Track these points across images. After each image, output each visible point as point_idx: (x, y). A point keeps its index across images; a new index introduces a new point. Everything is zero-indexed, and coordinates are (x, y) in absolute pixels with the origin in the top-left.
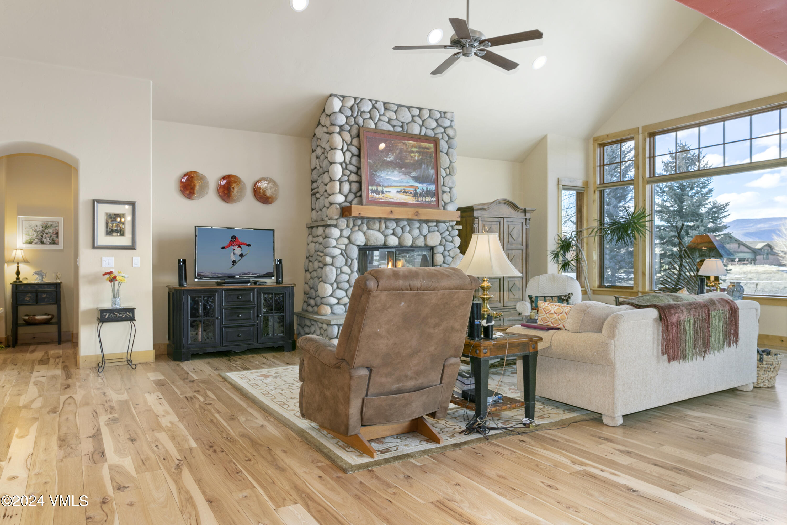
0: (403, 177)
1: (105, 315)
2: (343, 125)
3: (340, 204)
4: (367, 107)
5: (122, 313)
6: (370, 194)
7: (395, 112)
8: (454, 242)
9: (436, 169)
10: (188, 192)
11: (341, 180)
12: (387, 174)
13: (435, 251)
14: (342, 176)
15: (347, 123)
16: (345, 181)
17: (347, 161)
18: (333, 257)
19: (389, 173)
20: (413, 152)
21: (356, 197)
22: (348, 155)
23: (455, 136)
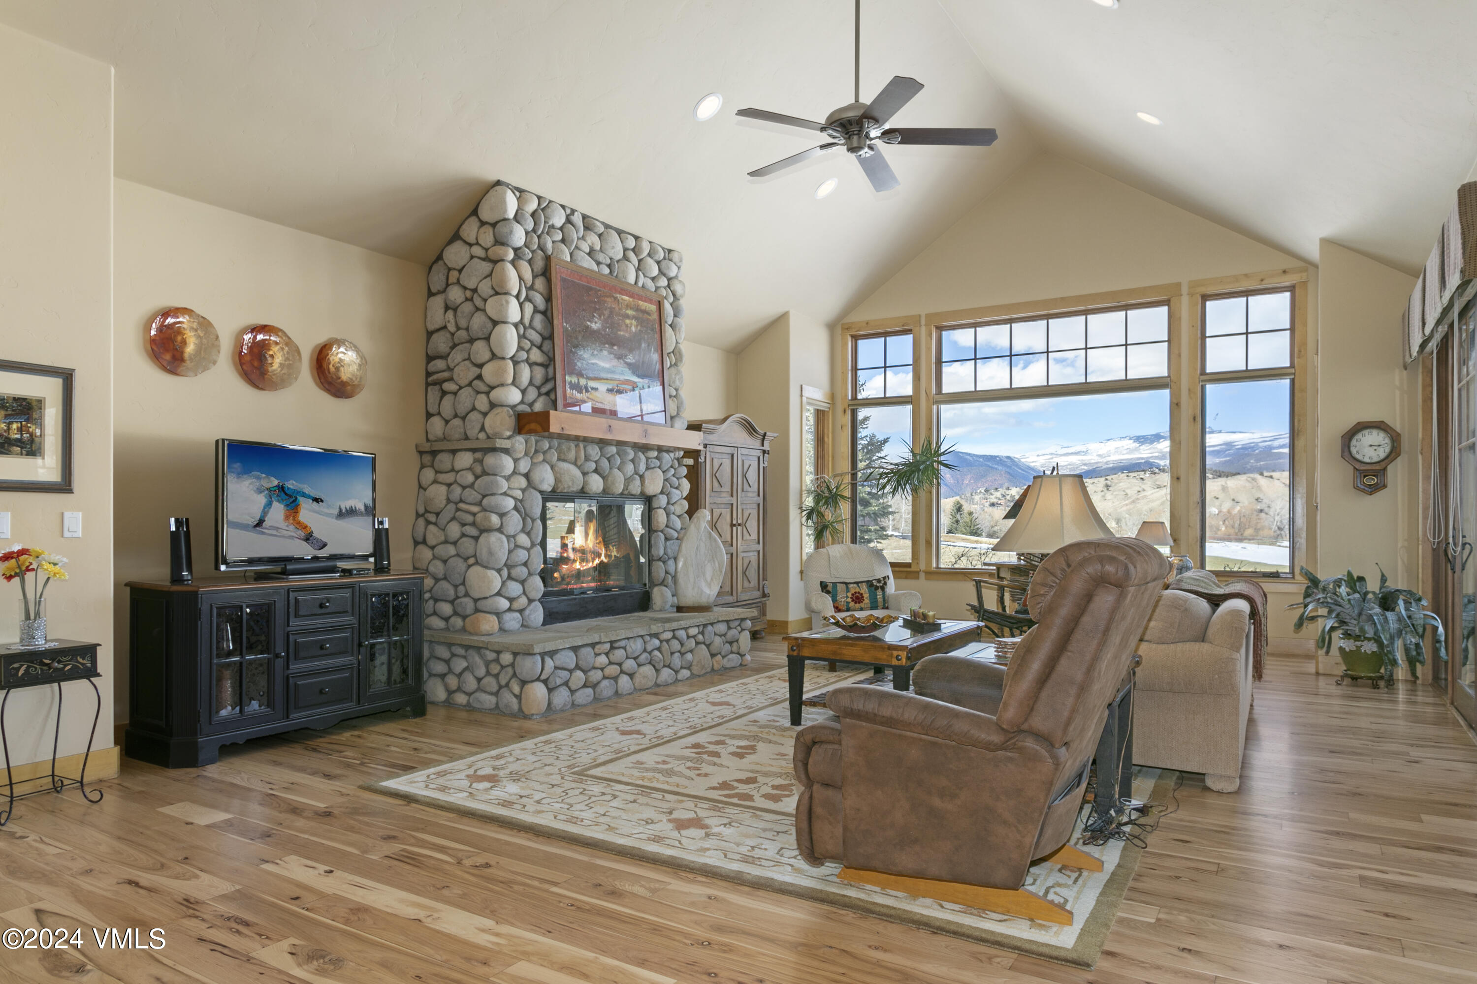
0: (615, 362)
1: (19, 668)
2: (520, 248)
3: (513, 407)
4: (558, 219)
5: (64, 659)
6: (568, 390)
7: (600, 236)
8: (680, 488)
9: (660, 352)
10: (168, 357)
11: (515, 359)
12: (593, 355)
13: (655, 505)
14: (517, 351)
15: (526, 245)
16: (522, 361)
17: (527, 321)
18: (502, 515)
19: (596, 352)
20: (627, 317)
21: (540, 395)
22: (529, 308)
23: (682, 296)
